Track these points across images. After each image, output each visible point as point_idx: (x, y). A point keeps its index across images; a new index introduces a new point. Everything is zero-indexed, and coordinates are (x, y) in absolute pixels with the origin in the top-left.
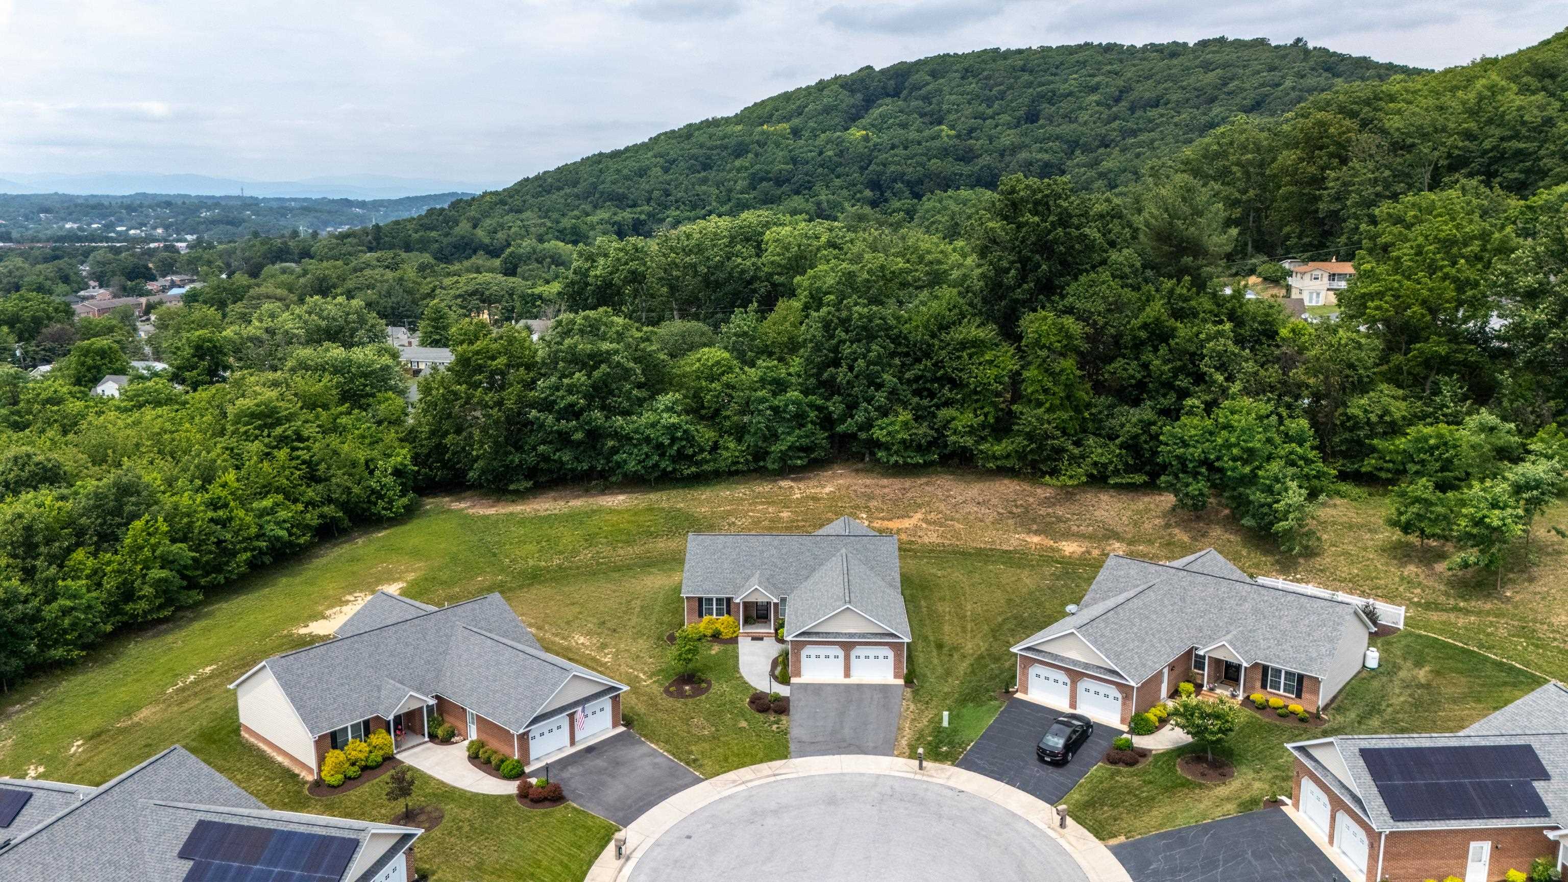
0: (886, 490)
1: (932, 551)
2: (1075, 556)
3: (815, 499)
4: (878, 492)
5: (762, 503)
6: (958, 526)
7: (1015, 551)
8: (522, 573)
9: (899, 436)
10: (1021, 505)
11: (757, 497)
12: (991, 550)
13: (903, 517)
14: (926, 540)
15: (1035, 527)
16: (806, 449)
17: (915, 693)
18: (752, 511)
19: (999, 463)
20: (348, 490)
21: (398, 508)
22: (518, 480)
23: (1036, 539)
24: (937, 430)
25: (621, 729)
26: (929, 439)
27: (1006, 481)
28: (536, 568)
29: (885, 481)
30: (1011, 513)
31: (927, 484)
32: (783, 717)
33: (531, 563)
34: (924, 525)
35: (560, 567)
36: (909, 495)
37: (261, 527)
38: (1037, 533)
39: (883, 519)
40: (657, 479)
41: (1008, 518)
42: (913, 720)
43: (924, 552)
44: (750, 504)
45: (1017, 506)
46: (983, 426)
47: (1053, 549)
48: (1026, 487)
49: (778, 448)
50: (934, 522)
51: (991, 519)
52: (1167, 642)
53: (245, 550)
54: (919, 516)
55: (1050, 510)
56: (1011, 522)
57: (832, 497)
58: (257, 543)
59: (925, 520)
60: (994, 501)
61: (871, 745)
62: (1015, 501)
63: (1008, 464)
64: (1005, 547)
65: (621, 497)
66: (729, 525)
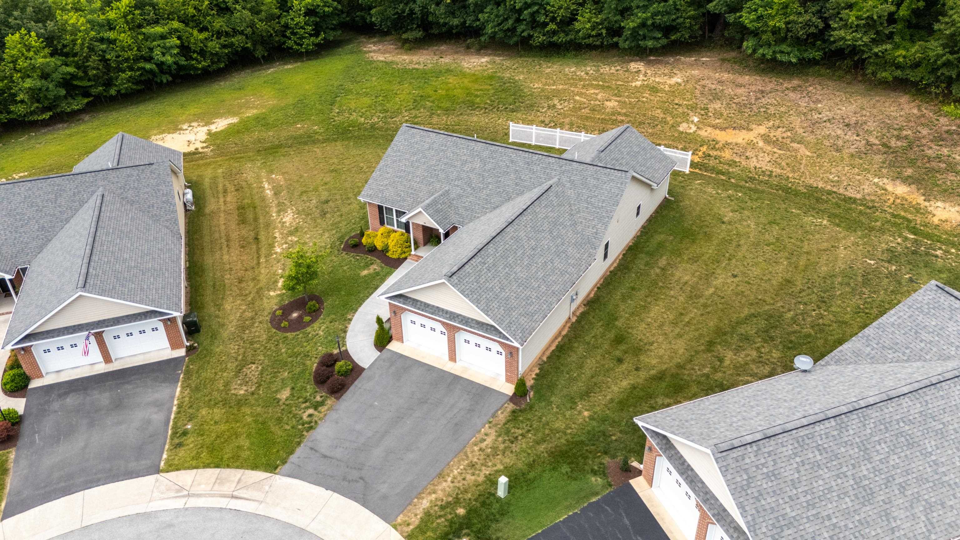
0: (740, 91)
1: (752, 179)
2: (947, 227)
3: (654, 90)
4: (729, 91)
5: (597, 87)
6: (804, 151)
7: (863, 202)
8: (337, 127)
9: (771, 23)
10: (906, 137)
11: (595, 80)
12: (829, 193)
13: (741, 128)
14: (753, 163)
15: (909, 172)
16: (667, 30)
17: (514, 416)
18: (580, 94)
19: (898, 73)
20: (252, 25)
21: (308, 45)
22: (412, 29)
23: (901, 189)
24: (825, 20)
25: (181, 352)
26: (812, 30)
27: (904, 99)
28: (353, 124)
29: (746, 79)
30: (884, 145)
31: (794, 89)
32: (330, 402)
33: (354, 116)
34: (761, 144)
35: (373, 126)
36: (764, 101)
37: (151, 50)
38: (907, 181)
39: (715, 127)
40: (516, 44)
41: (879, 152)
42: (472, 465)
43: (740, 178)
44: (584, 86)
45: (898, 138)
46: (891, 19)
47: (918, 210)
48: (928, 112)
49: (630, 24)
50: (775, 143)
51: (852, 150)
52: (929, 508)
53: (131, 69)
54: (762, 130)
55: (945, 151)
56: (878, 158)
57: (674, 91)
58: (141, 65)
59: (766, 139)
60: (871, 125)
61: (384, 489)
62: (901, 129)
63: (913, 75)
64: (851, 193)
65: (484, 60)
66: (549, 107)
